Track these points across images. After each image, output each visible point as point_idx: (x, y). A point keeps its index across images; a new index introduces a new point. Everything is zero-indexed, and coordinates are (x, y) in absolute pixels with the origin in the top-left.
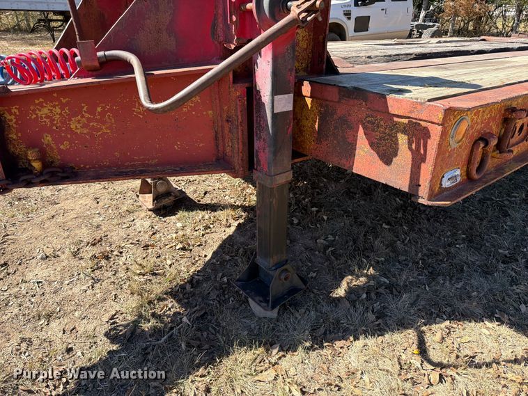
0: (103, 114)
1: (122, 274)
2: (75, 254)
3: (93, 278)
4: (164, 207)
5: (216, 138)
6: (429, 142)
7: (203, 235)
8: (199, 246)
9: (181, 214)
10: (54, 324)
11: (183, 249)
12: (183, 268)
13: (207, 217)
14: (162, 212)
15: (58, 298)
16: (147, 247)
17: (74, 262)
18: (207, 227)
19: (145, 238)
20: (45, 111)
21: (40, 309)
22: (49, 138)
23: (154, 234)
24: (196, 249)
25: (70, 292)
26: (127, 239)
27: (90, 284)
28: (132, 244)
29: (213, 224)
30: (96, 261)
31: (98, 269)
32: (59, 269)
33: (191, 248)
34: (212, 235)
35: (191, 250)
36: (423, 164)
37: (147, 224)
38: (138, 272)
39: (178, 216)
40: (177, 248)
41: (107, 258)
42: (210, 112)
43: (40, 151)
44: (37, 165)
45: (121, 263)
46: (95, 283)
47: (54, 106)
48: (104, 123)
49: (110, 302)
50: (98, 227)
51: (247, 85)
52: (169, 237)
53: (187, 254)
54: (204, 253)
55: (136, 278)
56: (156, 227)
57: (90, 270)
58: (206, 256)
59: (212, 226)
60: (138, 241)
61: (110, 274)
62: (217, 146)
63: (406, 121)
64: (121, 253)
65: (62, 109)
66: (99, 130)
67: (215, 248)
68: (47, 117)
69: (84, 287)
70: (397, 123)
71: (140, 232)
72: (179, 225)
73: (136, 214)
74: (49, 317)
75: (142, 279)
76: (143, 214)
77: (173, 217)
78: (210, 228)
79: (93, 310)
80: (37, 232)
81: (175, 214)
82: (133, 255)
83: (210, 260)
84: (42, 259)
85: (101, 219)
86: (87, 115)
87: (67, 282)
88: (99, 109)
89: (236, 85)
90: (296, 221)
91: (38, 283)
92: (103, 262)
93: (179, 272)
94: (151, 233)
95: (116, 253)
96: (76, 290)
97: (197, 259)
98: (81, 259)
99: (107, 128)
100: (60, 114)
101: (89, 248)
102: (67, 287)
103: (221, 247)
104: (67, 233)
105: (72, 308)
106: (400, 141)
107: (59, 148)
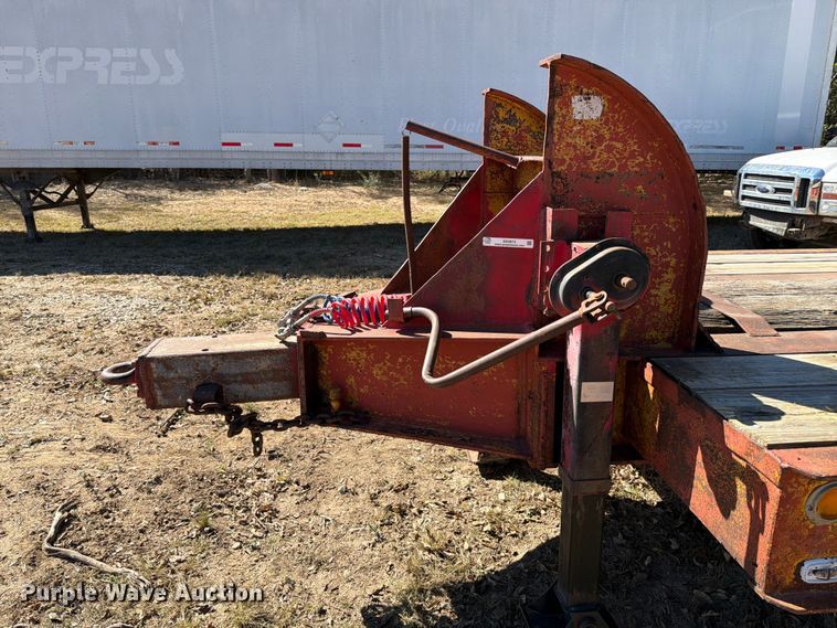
0: (404, 364)
1: (409, 542)
2: (373, 497)
3: (378, 536)
4: (495, 465)
5: (519, 412)
6: (768, 506)
7: (526, 522)
8: (514, 536)
9: (511, 481)
10: (321, 575)
11: (492, 533)
12: (479, 561)
13: (541, 496)
14: (488, 472)
15: (336, 546)
16: (451, 514)
17: (369, 507)
18: (536, 512)
19: (454, 501)
20: (354, 354)
21: (316, 552)
22: (352, 380)
23: (466, 499)
24: (508, 539)
25: (349, 543)
26: (434, 495)
27: (373, 541)
28: (437, 504)
29: (545, 510)
30: (390, 513)
31: (388, 524)
32: (351, 511)
33: (502, 535)
34: (538, 527)
35: (500, 539)
36: (760, 536)
37: (465, 481)
38: (426, 545)
39: (505, 483)
40: (485, 529)
41: (403, 513)
42: (514, 381)
43: (341, 392)
44: (335, 405)
45: (414, 527)
46: (378, 542)
47: (362, 351)
48: (403, 374)
49: (383, 573)
50: (412, 468)
51: (557, 360)
52: (482, 510)
53: (494, 542)
54: (514, 549)
55: (421, 552)
56: (473, 490)
57: (379, 523)
58: (516, 554)
59: (543, 512)
60: (445, 502)
61: (397, 536)
62: (519, 421)
63: (744, 464)
64: (420, 512)
65: (368, 354)
66: (398, 380)
67: (533, 548)
68: (354, 360)
69: (365, 543)
70: (735, 463)
71: (452, 491)
72: (502, 497)
73: (458, 463)
74: (319, 564)
75: (428, 557)
76: (466, 466)
77: (499, 482)
78: (539, 514)
79: (362, 575)
80: (350, 457)
81: (503, 479)
82: (431, 522)
83: (518, 562)
84: (342, 492)
85: (419, 458)
86: (388, 364)
87: (351, 530)
88: (400, 360)
89: (542, 359)
90: (674, 546)
91: (327, 520)
92: (396, 518)
93: (472, 563)
94: (464, 497)
95: (414, 510)
96: (357, 543)
97: (502, 554)
98: (377, 505)
99: (405, 380)
100: (366, 359)
101: (391, 494)
102: (350, 537)
103: (541, 548)
104: (377, 467)
105: (344, 564)
106: (739, 490)
107: (360, 391)
